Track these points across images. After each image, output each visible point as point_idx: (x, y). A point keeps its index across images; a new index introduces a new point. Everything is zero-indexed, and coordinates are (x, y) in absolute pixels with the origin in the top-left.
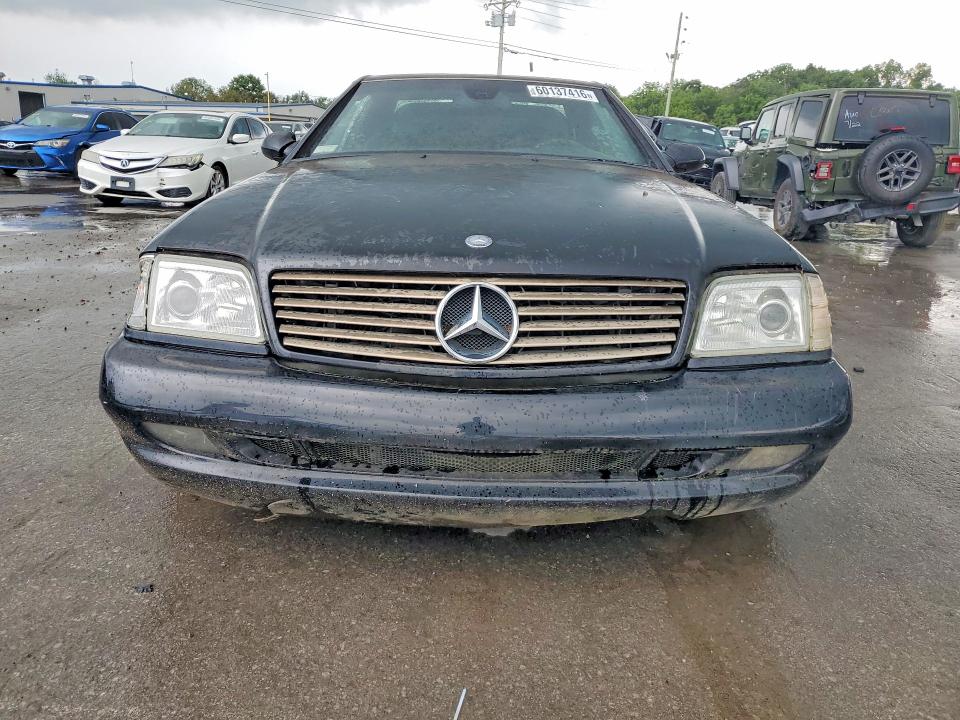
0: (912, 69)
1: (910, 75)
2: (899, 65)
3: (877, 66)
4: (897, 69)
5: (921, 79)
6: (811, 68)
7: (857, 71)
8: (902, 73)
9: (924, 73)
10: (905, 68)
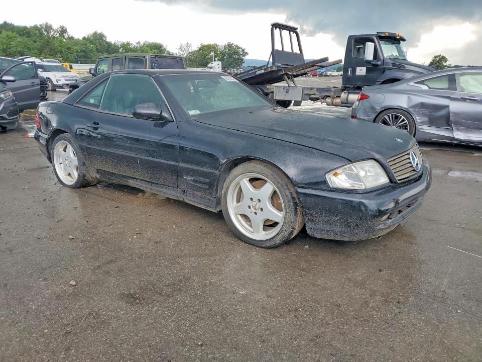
0: (58, 28)
1: (58, 31)
2: (51, 25)
3: (40, 25)
4: (51, 28)
5: (63, 34)
6: (5, 23)
7: (31, 27)
8: (53, 30)
9: (63, 31)
10: (55, 27)
